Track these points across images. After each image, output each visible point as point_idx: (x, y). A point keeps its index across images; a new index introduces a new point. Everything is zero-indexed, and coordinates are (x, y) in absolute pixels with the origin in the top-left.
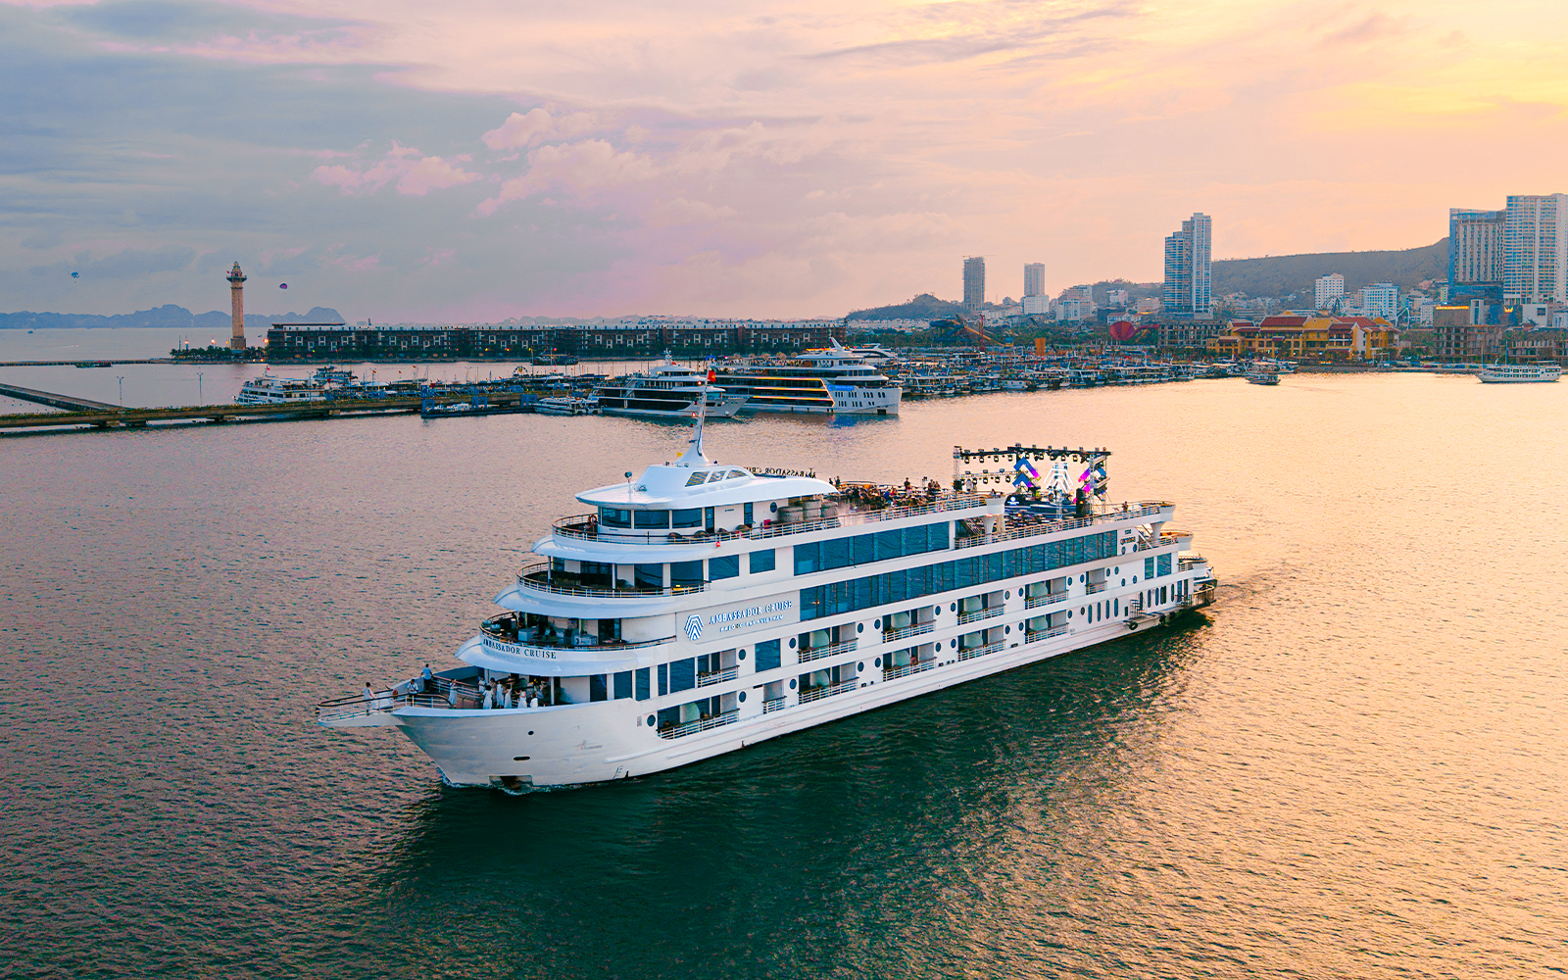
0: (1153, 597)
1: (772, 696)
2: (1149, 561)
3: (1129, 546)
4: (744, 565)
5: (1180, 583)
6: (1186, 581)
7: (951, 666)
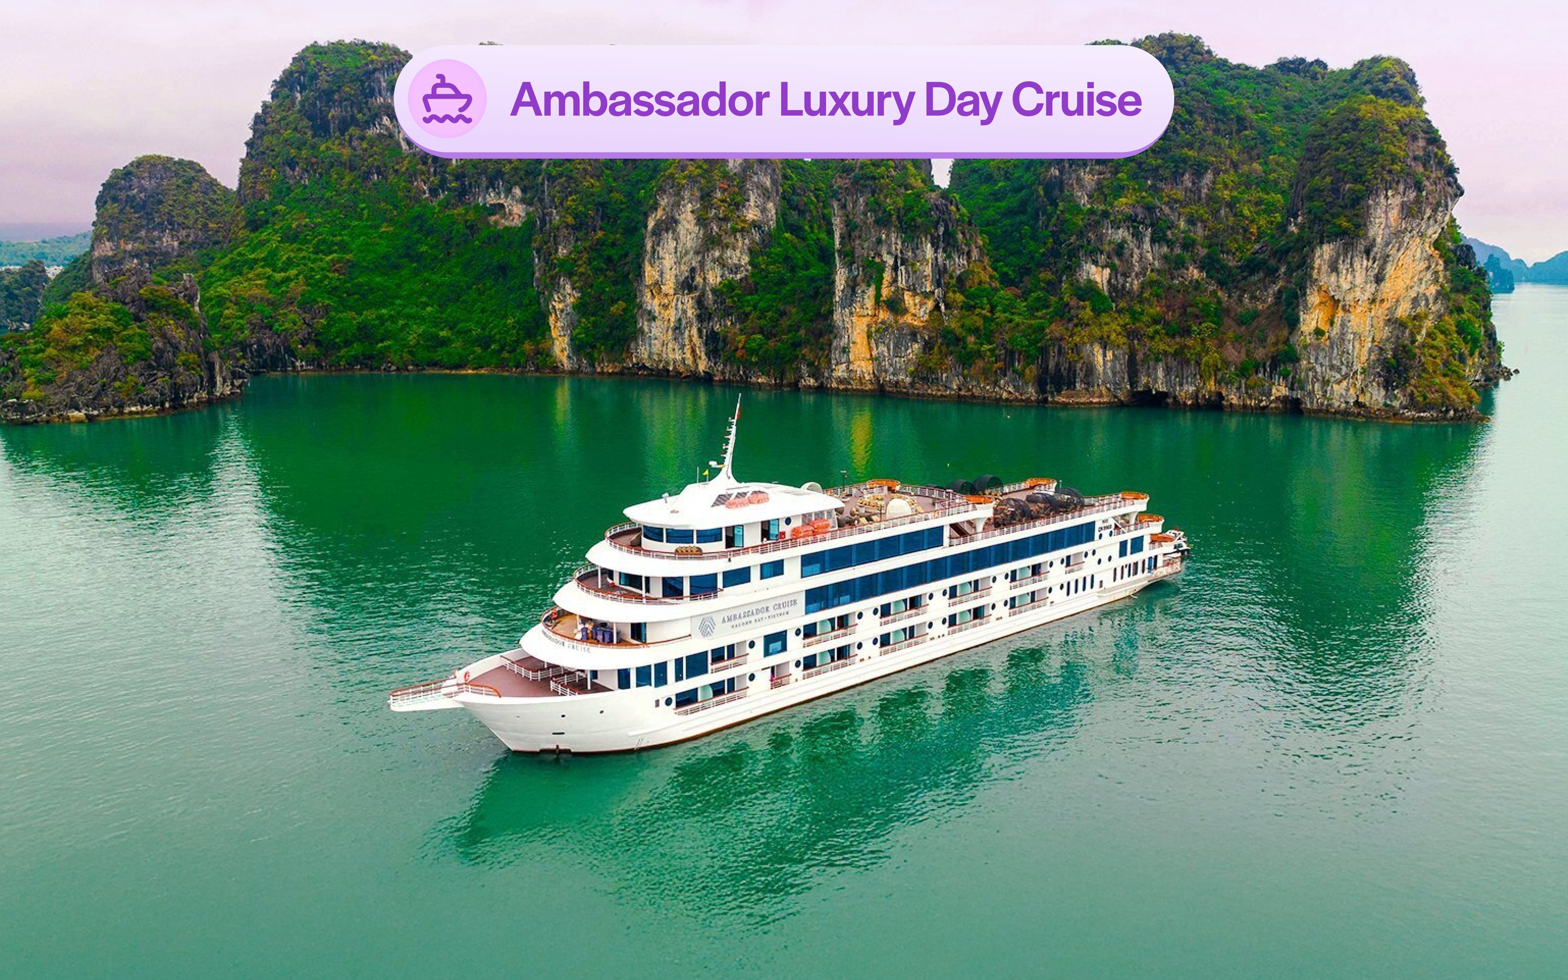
0: (1126, 571)
1: (777, 677)
2: (1123, 544)
3: (1106, 533)
4: (755, 574)
5: (1150, 558)
6: (1156, 557)
7: (942, 639)
